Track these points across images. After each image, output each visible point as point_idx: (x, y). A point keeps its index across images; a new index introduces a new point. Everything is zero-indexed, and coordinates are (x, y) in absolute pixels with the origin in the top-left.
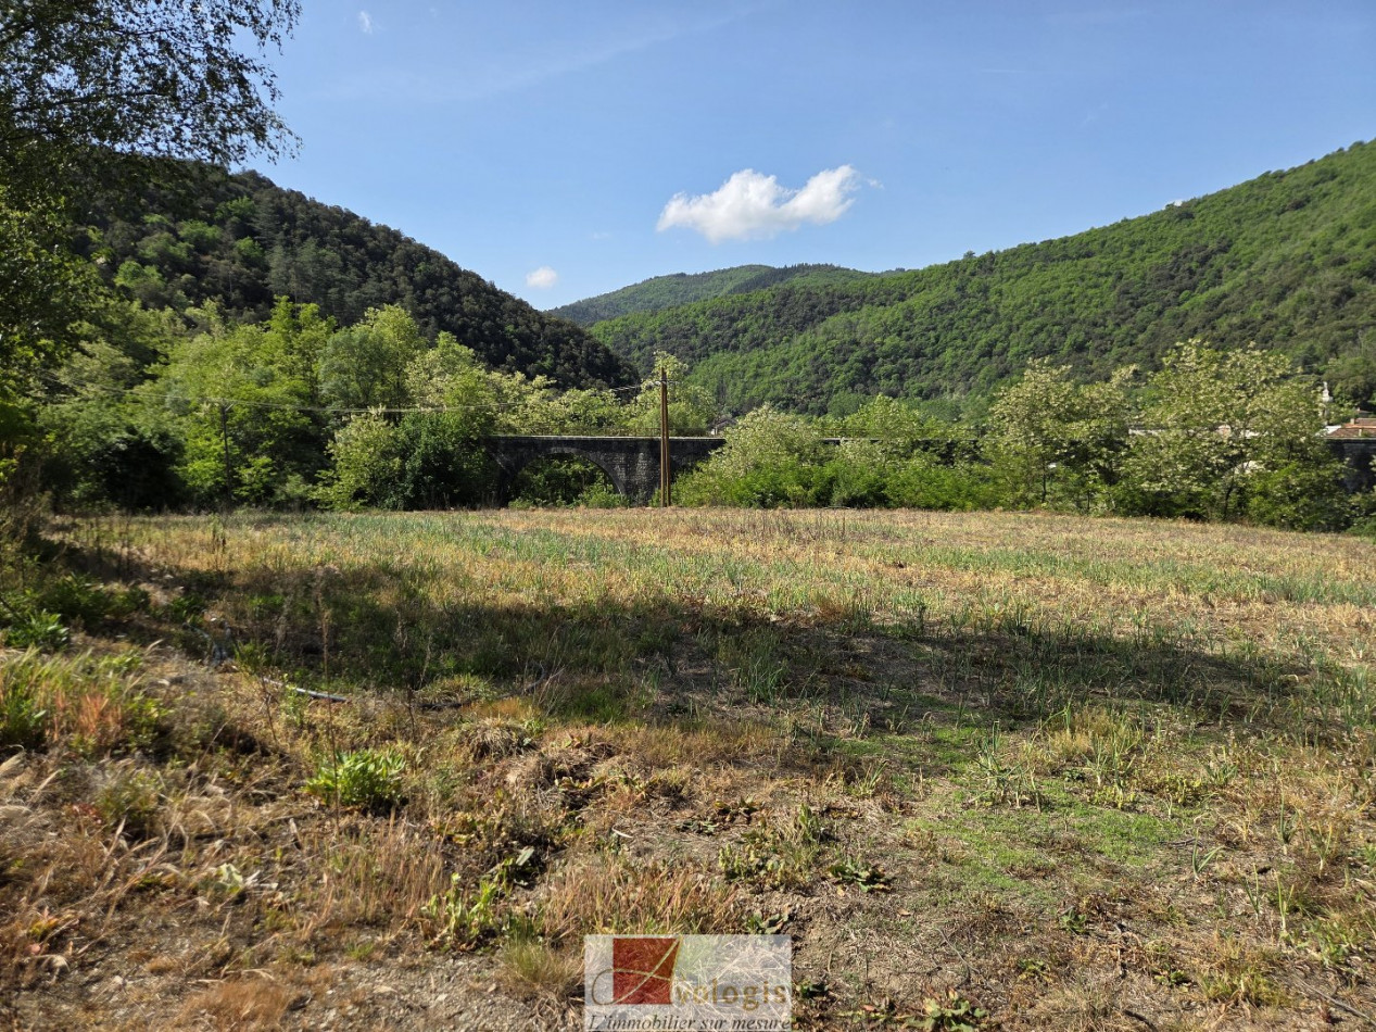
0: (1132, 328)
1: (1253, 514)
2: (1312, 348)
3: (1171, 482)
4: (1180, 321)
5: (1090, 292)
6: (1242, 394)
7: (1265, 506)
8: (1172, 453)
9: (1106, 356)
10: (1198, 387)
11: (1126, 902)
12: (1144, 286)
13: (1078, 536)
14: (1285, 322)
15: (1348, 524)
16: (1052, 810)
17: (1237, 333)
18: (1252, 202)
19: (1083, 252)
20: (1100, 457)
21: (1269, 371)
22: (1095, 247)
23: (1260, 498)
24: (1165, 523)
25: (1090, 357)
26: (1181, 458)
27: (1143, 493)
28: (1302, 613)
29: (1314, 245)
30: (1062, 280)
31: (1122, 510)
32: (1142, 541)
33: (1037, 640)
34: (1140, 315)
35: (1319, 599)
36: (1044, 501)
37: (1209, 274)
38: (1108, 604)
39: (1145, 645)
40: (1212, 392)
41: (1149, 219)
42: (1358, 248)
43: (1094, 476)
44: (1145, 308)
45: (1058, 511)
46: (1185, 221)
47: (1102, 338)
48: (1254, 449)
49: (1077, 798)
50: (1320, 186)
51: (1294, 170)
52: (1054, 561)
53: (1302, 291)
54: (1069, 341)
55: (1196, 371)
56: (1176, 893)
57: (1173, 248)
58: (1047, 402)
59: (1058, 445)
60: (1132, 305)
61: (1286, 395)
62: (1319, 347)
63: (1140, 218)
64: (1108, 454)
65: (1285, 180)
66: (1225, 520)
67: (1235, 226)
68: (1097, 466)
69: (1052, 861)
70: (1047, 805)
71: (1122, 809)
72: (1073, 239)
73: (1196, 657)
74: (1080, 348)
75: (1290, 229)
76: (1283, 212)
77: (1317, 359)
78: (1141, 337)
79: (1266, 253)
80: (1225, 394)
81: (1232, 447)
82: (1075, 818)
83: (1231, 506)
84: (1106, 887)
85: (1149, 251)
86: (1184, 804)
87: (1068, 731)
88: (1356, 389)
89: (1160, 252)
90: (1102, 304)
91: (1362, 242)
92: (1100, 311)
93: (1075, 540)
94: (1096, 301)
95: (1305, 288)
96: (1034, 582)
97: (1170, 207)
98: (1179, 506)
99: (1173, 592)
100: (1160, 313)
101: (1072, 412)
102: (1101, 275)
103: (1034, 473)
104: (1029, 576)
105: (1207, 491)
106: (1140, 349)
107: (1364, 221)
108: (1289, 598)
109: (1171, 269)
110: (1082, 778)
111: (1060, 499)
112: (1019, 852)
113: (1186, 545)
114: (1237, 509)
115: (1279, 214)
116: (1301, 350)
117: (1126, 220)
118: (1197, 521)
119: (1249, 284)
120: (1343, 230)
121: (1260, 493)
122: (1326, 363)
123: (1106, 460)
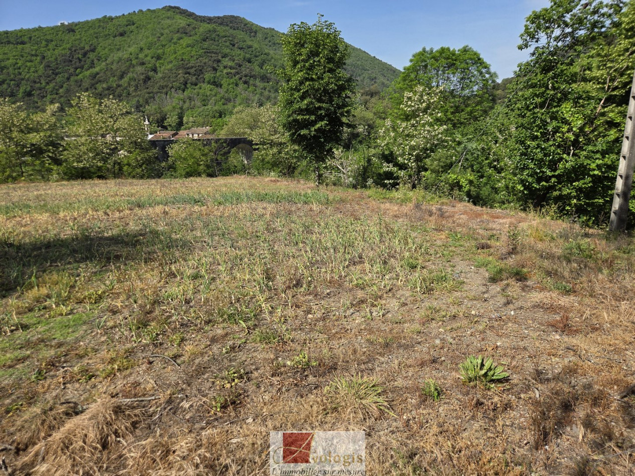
0: (56, 86)
1: (126, 173)
2: (138, 101)
3: (88, 162)
4: (79, 84)
5: (28, 64)
6: (112, 120)
7: (130, 170)
8: (85, 148)
9: (44, 99)
10: (91, 116)
11: (65, 355)
12: (57, 64)
13: (43, 192)
14: (125, 88)
15: (162, 175)
16: (28, 329)
17: (106, 92)
18: (101, 29)
19: (19, 40)
20: (49, 151)
21: (121, 110)
22: (26, 39)
23: (127, 166)
24: (87, 182)
25: (36, 99)
26: (90, 150)
27: (76, 168)
28: (144, 212)
29: (131, 54)
30: (10, 55)
31: (66, 177)
32: (76, 191)
33: (19, 247)
34: (59, 79)
35: (150, 205)
36: (23, 176)
37: (88, 62)
38: (59, 223)
39: (77, 238)
40: (98, 119)
41: (53, 28)
42: (149, 58)
43: (48, 161)
44: (60, 75)
45: (32, 181)
46: (71, 33)
47: (40, 89)
48: (121, 145)
49: (43, 318)
50: (129, 27)
51: (117, 17)
52: (28, 206)
53: (130, 75)
54: (21, 91)
55: (89, 108)
56: (90, 341)
57: (68, 46)
58: (12, 123)
59: (24, 146)
60: (53, 73)
61: (129, 120)
62: (141, 100)
63: (48, 27)
64: (53, 150)
65: (114, 21)
66: (115, 177)
67: (96, 40)
68: (48, 156)
69: (28, 352)
70: (25, 327)
71: (66, 315)
72: (12, 33)
73: (101, 238)
74: (29, 94)
75: (120, 45)
76: (116, 36)
77: (141, 106)
78: (61, 90)
79: (112, 55)
80: (104, 120)
81: (112, 145)
82: (41, 328)
83: (116, 171)
84: (56, 353)
85: (56, 46)
86: (95, 303)
87: (36, 287)
88: (158, 119)
89: (62, 47)
90: (37, 71)
91: (150, 55)
92: (36, 75)
93: (41, 195)
94: (32, 69)
95: (131, 73)
96: (18, 219)
97: (62, 24)
98: (94, 173)
99: (90, 212)
100: (68, 79)
101: (28, 128)
102: (32, 55)
103: (14, 162)
104: (15, 216)
105: (104, 165)
106: (62, 96)
107: (149, 47)
108: (139, 206)
109: (69, 57)
110: (45, 308)
111: (31, 175)
112: (8, 355)
113: (97, 190)
114: (118, 172)
115: (114, 37)
116: (134, 102)
117: (40, 27)
118: (103, 179)
119: (107, 68)
120: (142, 49)
121: (127, 165)
122: (145, 107)
123: (52, 153)
